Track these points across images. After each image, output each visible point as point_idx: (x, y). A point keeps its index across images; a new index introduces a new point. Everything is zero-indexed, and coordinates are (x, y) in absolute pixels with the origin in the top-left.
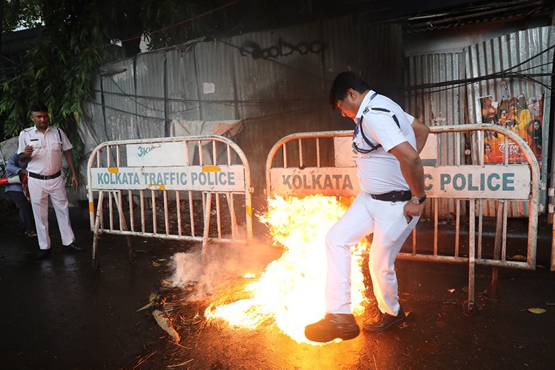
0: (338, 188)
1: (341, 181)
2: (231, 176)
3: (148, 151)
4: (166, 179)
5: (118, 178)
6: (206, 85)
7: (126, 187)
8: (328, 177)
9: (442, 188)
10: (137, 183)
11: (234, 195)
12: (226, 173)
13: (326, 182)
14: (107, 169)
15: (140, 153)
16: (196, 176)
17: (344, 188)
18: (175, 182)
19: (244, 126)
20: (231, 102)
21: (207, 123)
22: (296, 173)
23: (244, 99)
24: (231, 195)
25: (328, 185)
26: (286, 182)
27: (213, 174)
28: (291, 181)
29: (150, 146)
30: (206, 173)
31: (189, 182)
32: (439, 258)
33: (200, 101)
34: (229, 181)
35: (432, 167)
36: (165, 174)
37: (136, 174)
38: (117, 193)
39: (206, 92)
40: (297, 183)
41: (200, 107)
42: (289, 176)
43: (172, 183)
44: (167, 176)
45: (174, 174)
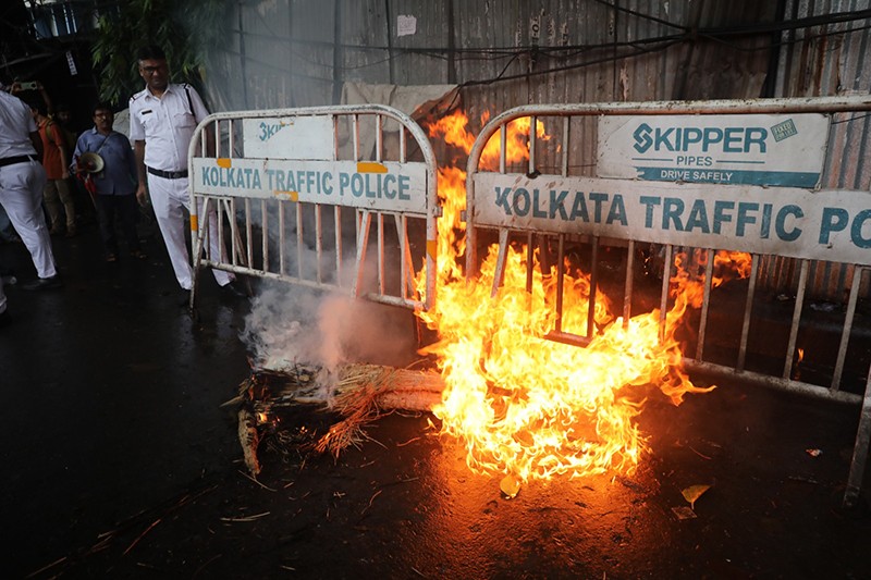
0: (598, 219)
1: (606, 206)
2: (405, 182)
3: (274, 131)
4: (301, 182)
5: (230, 176)
6: (402, 19)
7: (241, 192)
8: (580, 197)
9: (824, 240)
10: (257, 187)
11: (408, 219)
12: (397, 177)
13: (575, 206)
14: (215, 160)
15: (263, 135)
16: (348, 179)
17: (610, 221)
18: (314, 187)
19: (462, 96)
20: (443, 51)
21: (401, 89)
22: (521, 185)
23: (465, 47)
24: (404, 219)
25: (579, 214)
26: (501, 201)
27: (373, 176)
28: (510, 199)
29: (276, 122)
30: (363, 175)
31: (336, 190)
32: (793, 385)
33: (390, 48)
34: (401, 193)
35: (805, 191)
36: (300, 173)
37: (257, 171)
38: (229, 202)
39: (401, 33)
40: (521, 205)
41: (391, 60)
42: (507, 191)
43: (309, 191)
44: (302, 177)
45: (313, 174)
